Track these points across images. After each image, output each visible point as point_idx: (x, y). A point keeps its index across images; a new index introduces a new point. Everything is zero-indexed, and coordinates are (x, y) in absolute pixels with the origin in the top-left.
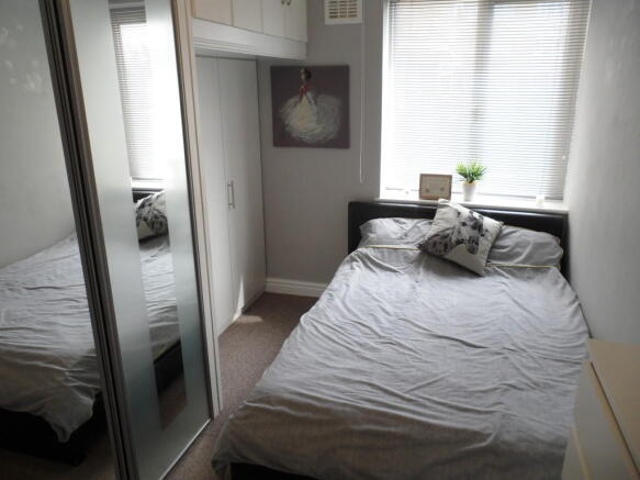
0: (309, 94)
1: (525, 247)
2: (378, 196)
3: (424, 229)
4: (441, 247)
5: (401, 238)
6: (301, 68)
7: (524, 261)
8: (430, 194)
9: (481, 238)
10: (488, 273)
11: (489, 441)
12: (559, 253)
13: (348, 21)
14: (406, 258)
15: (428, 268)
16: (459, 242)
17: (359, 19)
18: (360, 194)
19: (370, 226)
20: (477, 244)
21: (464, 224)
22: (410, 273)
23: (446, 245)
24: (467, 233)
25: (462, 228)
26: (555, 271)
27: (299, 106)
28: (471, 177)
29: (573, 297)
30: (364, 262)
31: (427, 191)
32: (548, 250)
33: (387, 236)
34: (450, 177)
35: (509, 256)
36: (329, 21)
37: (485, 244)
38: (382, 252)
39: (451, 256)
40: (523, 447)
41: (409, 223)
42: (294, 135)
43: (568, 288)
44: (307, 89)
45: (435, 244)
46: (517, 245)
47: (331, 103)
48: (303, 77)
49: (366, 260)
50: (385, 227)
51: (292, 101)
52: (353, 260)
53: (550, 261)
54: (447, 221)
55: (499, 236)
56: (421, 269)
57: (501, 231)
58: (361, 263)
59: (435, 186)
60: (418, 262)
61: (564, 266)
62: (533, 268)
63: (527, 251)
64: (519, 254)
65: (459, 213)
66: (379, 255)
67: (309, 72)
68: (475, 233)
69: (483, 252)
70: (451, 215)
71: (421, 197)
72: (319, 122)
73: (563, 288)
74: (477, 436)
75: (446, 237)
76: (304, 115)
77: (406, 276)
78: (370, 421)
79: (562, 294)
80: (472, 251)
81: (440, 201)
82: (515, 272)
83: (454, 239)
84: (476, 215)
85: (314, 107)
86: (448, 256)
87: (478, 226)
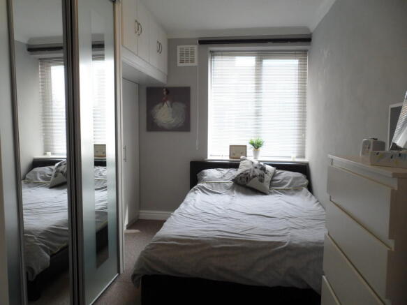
0: (168, 102)
1: (288, 180)
2: (207, 158)
3: (234, 173)
4: (244, 180)
5: (222, 178)
6: (164, 88)
7: (290, 186)
8: (236, 156)
9: (266, 175)
10: (271, 193)
11: (287, 244)
12: (306, 182)
13: (190, 64)
14: (226, 187)
15: (238, 191)
16: (254, 177)
17: (196, 64)
18: (196, 157)
19: (203, 173)
20: (264, 177)
21: (256, 168)
22: (229, 194)
23: (247, 178)
24: (258, 172)
25: (256, 170)
26: (305, 190)
27: (162, 108)
28: (257, 146)
29: (316, 200)
30: (202, 191)
31: (234, 154)
32: (301, 180)
33: (213, 177)
34: (246, 146)
35: (281, 184)
36: (180, 65)
37: (268, 178)
38: (212, 185)
39: (250, 184)
40: (303, 245)
41: (225, 171)
42: (159, 125)
43: (313, 197)
44: (167, 99)
45: (241, 178)
46: (285, 179)
47: (180, 107)
48: (165, 93)
49: (203, 190)
50: (211, 173)
51: (158, 106)
52: (195, 190)
53: (303, 186)
54: (247, 166)
55: (274, 175)
56: (235, 192)
57: (275, 172)
58: (200, 191)
59: (237, 152)
60: (232, 188)
61: (310, 188)
62: (294, 189)
63: (290, 181)
64: (285, 183)
65: (253, 163)
66: (210, 186)
67: (168, 90)
68: (262, 172)
69: (267, 182)
70: (248, 163)
71: (230, 157)
72: (173, 117)
73: (311, 197)
74: (279, 243)
75: (246, 174)
76: (165, 114)
77: (227, 196)
78: (223, 243)
79: (310, 200)
80: (262, 181)
81: (242, 157)
82: (285, 192)
83: (251, 175)
84: (262, 163)
85: (171, 109)
86: (249, 185)
87: (263, 169)
